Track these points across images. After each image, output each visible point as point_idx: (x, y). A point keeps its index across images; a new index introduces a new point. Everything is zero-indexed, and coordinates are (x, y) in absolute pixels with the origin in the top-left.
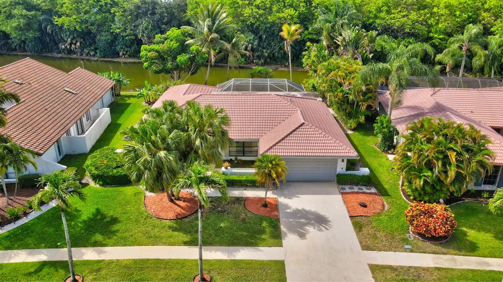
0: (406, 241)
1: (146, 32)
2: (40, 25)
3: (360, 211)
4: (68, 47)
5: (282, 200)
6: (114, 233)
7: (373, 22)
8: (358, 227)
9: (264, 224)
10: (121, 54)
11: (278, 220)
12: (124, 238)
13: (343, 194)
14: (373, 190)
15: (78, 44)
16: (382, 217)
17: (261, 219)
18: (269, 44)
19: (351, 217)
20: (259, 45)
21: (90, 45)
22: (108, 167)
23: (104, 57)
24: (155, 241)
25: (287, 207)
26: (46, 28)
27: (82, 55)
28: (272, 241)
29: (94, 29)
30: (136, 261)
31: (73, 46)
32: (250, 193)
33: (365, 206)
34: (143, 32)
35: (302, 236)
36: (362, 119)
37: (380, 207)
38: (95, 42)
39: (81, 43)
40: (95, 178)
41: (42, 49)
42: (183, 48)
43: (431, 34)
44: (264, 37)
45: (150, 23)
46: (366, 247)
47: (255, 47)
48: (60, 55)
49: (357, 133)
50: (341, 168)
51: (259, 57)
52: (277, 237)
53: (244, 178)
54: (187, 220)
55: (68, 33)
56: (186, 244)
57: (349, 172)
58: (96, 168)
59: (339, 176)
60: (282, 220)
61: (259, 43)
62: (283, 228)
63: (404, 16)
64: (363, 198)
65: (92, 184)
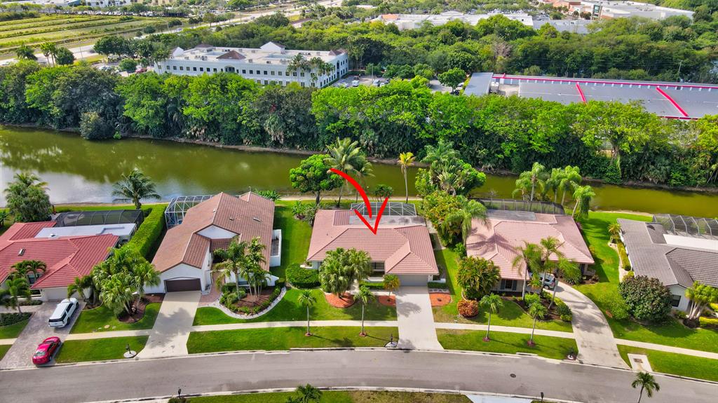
0: (456, 318)
1: (273, 126)
2: (166, 113)
3: (438, 303)
4: (193, 133)
5: (398, 297)
6: (317, 314)
7: (482, 127)
8: (435, 311)
9: (389, 310)
10: (244, 141)
11: (395, 308)
12: (322, 317)
13: (430, 293)
14: (447, 291)
15: (203, 131)
16: (448, 307)
17: (387, 307)
18: (389, 140)
19: (432, 306)
20: (379, 141)
21: (215, 132)
22: (302, 278)
23: (228, 144)
24: (337, 318)
25: (401, 301)
26: (172, 116)
27: (204, 140)
28: (392, 318)
29: (220, 119)
30: (332, 327)
31: (198, 133)
32: (381, 293)
33: (440, 301)
34: (270, 126)
35: (407, 316)
36: (451, 241)
37: (448, 301)
38: (218, 129)
39: (205, 130)
40: (295, 284)
41: (164, 134)
42: (324, 176)
43: (531, 142)
44: (384, 134)
45: (276, 118)
46: (436, 321)
47: (375, 142)
48: (183, 140)
49: (448, 249)
50: (430, 279)
51: (379, 152)
52: (395, 316)
53: (377, 285)
54: (350, 308)
55: (194, 122)
56: (352, 319)
57: (435, 281)
58: (296, 279)
59: (429, 283)
60: (398, 308)
61: (379, 139)
62: (398, 312)
63: (507, 125)
64: (440, 296)
65: (293, 287)
